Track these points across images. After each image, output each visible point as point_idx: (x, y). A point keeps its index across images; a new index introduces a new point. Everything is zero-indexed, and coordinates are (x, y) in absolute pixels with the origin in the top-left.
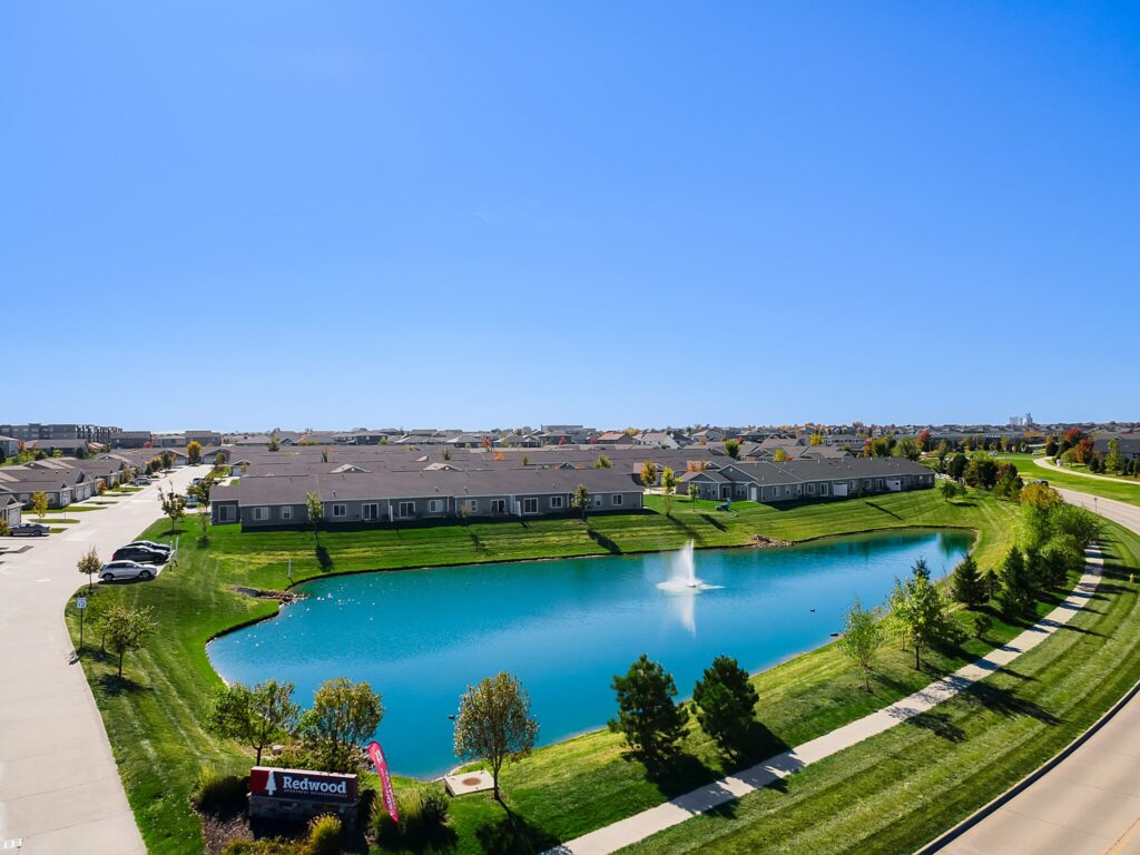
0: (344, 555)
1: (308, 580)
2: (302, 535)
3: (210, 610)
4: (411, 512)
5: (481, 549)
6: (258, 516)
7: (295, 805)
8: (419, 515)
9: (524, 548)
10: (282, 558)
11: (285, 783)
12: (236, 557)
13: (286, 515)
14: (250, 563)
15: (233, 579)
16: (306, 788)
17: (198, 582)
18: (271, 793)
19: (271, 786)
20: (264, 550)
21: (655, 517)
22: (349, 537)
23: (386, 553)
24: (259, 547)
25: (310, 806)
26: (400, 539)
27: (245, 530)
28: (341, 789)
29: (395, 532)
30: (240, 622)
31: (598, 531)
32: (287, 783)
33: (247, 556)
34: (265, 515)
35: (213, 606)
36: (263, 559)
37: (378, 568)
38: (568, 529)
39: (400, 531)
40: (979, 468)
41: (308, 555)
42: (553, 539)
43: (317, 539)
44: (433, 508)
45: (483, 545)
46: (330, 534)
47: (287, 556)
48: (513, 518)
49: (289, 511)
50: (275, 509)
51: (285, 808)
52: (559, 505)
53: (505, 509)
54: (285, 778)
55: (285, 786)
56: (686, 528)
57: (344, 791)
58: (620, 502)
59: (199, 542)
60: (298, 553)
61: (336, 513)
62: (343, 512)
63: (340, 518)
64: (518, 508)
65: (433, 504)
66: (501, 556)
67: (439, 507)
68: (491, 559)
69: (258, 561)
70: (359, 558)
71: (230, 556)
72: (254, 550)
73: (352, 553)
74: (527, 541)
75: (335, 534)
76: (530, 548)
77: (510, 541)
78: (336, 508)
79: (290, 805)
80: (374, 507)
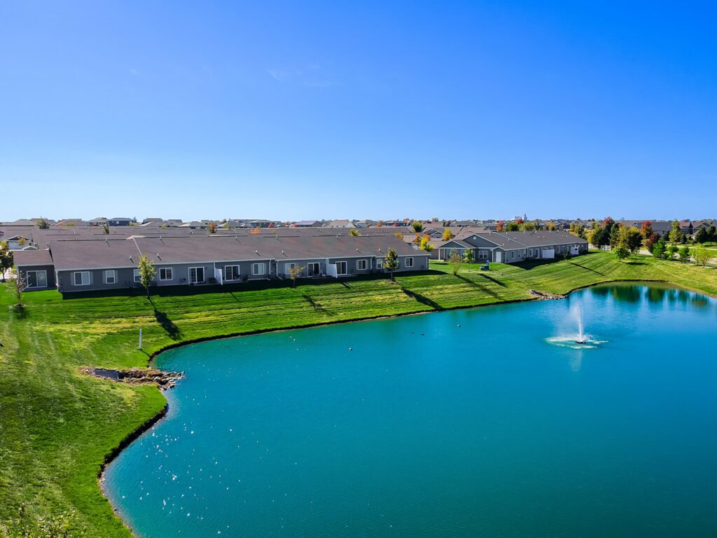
0: (187, 320)
1: (162, 350)
2: (134, 300)
3: (76, 412)
4: (236, 275)
5: (320, 310)
6: (79, 280)
8: (245, 278)
9: (358, 308)
10: (120, 326)
12: (67, 328)
13: (110, 280)
14: (86, 334)
15: (80, 357)
17: (41, 368)
20: (96, 318)
21: (447, 277)
22: (185, 301)
23: (230, 317)
24: (90, 315)
26: (238, 301)
27: (67, 296)
29: (229, 294)
30: (131, 429)
31: (411, 290)
33: (79, 326)
34: (87, 281)
35: (79, 405)
36: (99, 328)
37: (229, 333)
38: (383, 288)
39: (235, 294)
40: (630, 238)
41: (147, 321)
42: (378, 298)
43: (153, 304)
44: (256, 271)
45: (319, 305)
46: (165, 299)
47: (125, 324)
48: (331, 280)
49: (113, 275)
50: (98, 274)
52: (364, 267)
53: (320, 271)
56: (478, 286)
58: (411, 265)
59: (15, 311)
60: (137, 320)
61: (163, 277)
62: (169, 276)
63: (166, 282)
64: (333, 270)
65: (256, 267)
66: (342, 316)
67: (262, 270)
68: (334, 319)
69: (94, 331)
70: (205, 323)
72: (86, 318)
74: (358, 300)
75: (169, 298)
76: (362, 307)
77: (341, 301)
78: (163, 272)
80: (200, 271)
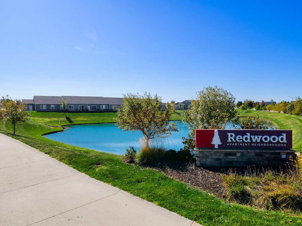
0: (76, 119)
1: (66, 125)
2: (59, 114)
4: (95, 109)
6: (42, 107)
7: (239, 155)
8: (98, 110)
10: (54, 119)
11: (229, 138)
12: (37, 118)
13: (53, 108)
14: (43, 120)
16: (249, 140)
18: (216, 147)
19: (216, 141)
20: (47, 117)
22: (76, 115)
23: (91, 119)
24: (45, 116)
25: (253, 154)
26: (94, 115)
27: (37, 112)
28: (282, 139)
29: (91, 113)
32: (230, 138)
33: (41, 118)
34: (45, 108)
36: (48, 119)
37: (89, 123)
39: (93, 113)
41: (63, 119)
43: (65, 115)
44: (102, 108)
46: (70, 114)
47: (56, 119)
49: (54, 106)
50: (49, 105)
51: (230, 157)
54: (229, 134)
55: (229, 141)
57: (285, 141)
60: (60, 118)
61: (70, 108)
62: (72, 108)
65: (102, 106)
67: (104, 107)
69: (46, 120)
70: (82, 120)
71: (35, 118)
72: (43, 117)
73: (79, 119)
78: (70, 106)
79: (234, 155)
80: (83, 107)
